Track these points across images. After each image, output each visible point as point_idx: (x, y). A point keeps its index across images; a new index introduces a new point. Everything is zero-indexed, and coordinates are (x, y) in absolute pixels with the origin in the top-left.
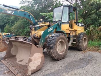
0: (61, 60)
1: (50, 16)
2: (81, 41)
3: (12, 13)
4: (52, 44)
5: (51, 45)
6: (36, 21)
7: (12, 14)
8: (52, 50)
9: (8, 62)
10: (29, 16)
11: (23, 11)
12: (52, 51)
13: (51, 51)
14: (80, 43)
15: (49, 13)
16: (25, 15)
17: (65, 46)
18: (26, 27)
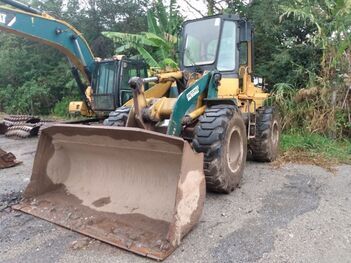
0: (233, 190)
1: (138, 44)
2: (267, 132)
3: (8, 21)
4: (215, 141)
5: (215, 145)
6: (99, 59)
7: (10, 25)
8: (216, 160)
9: (54, 210)
10: (73, 39)
11: (48, 17)
12: (215, 162)
13: (213, 162)
14: (265, 137)
15: (133, 35)
16: (57, 33)
17: (242, 146)
18: (28, 78)
